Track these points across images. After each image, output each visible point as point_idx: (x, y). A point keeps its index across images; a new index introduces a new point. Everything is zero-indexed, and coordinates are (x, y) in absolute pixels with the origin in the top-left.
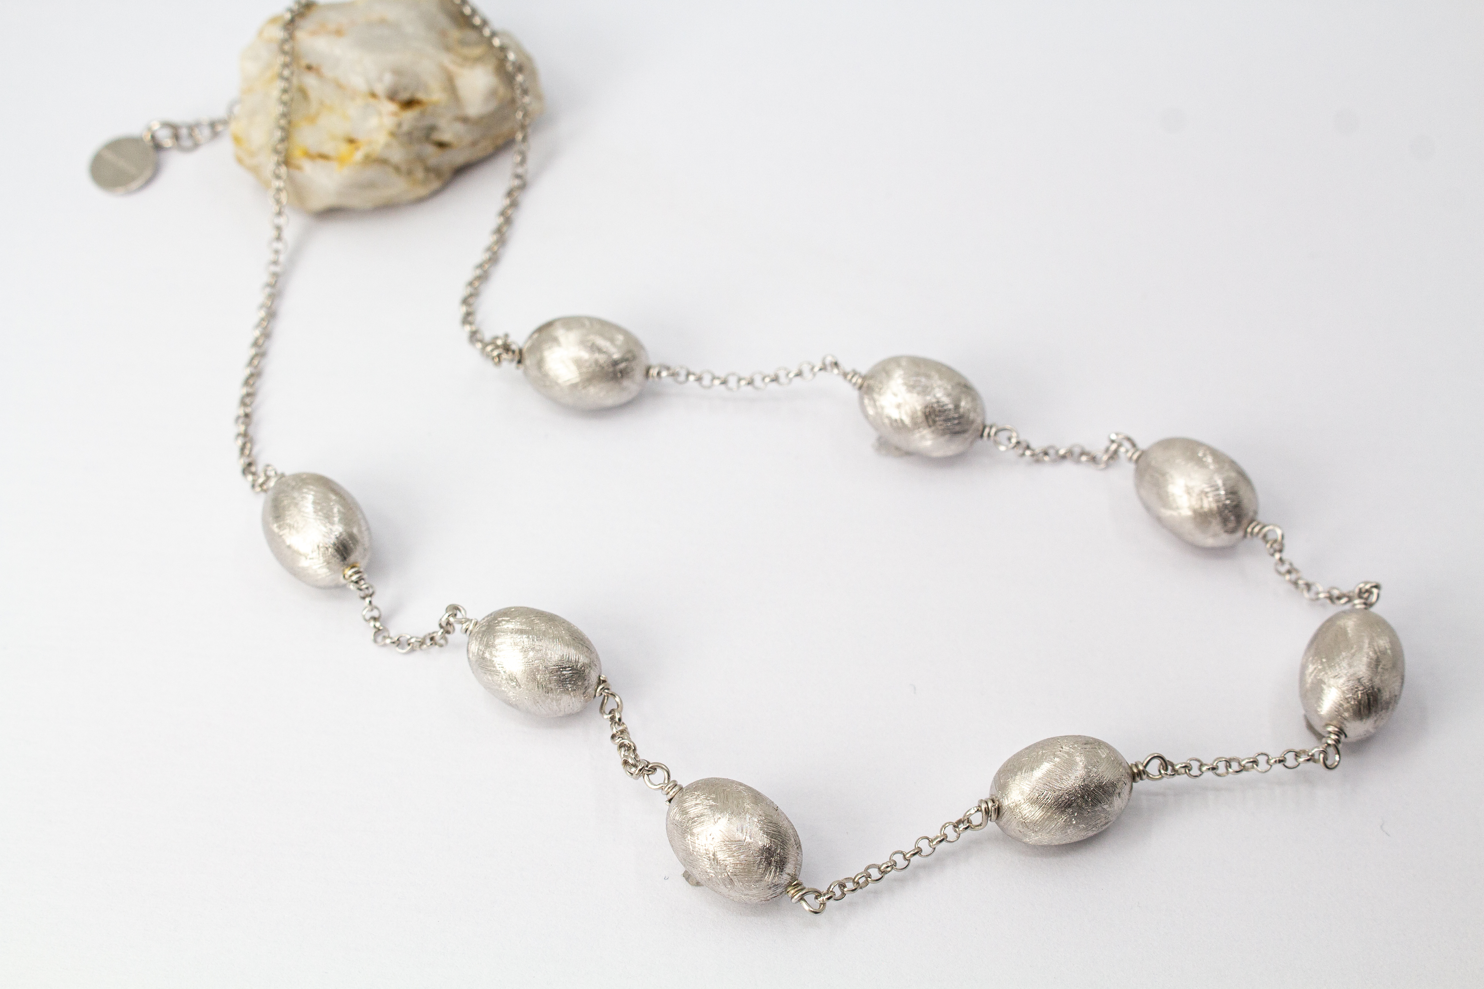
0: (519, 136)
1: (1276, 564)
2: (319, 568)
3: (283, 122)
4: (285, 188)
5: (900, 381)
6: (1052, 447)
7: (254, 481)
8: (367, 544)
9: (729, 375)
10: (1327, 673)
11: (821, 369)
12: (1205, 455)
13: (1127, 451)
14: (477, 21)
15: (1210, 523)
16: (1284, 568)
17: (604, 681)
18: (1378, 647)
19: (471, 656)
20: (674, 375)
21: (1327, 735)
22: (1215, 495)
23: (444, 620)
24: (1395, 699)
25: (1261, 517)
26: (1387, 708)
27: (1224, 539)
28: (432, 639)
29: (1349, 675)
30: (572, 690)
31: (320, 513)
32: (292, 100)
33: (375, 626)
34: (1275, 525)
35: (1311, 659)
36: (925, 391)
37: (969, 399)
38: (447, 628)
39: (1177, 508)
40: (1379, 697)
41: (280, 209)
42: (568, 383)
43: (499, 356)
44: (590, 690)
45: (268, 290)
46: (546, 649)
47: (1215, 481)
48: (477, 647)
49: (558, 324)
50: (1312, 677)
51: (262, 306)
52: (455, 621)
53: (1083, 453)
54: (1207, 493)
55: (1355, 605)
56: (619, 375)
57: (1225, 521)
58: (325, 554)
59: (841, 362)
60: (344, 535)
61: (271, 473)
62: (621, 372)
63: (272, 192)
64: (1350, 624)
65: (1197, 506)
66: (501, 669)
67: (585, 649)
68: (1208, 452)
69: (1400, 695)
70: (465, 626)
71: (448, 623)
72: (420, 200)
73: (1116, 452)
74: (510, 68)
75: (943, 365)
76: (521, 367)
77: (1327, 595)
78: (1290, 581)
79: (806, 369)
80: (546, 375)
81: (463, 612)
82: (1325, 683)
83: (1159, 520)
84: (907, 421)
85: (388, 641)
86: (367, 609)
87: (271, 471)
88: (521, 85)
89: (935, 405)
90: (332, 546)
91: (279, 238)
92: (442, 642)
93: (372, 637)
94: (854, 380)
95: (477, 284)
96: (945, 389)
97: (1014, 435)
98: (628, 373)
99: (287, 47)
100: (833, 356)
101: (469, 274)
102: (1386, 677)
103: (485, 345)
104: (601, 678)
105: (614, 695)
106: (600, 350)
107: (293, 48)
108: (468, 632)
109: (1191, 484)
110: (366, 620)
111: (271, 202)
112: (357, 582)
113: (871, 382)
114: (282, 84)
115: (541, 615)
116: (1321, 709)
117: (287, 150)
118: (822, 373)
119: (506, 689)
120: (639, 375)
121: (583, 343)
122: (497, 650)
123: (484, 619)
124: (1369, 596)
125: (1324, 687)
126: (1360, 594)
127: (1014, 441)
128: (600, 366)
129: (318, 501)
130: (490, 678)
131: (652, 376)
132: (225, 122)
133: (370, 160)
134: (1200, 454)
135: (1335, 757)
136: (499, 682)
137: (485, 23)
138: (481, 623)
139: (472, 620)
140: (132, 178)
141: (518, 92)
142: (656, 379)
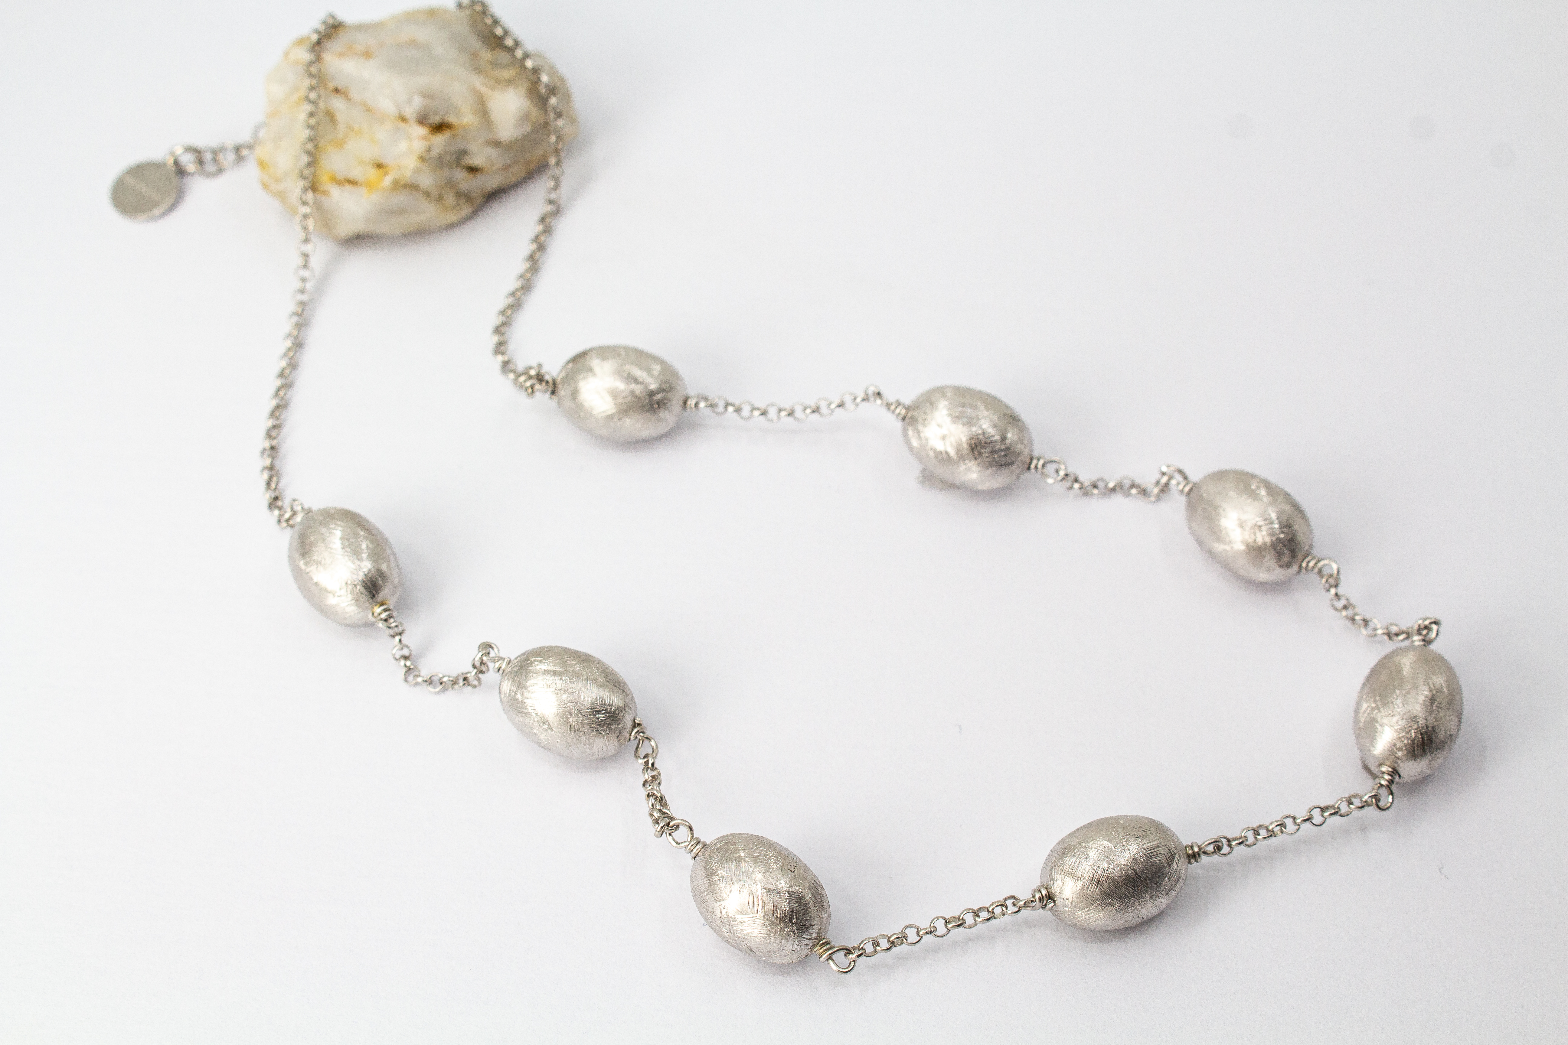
0: (553, 161)
1: (1332, 600)
2: (347, 606)
3: (310, 147)
4: (311, 214)
5: (945, 412)
6: (1101, 480)
7: (281, 516)
8: (396, 581)
9: (768, 406)
10: (1380, 712)
11: (863, 400)
12: (1258, 488)
13: (1178, 484)
14: (509, 42)
15: (1263, 557)
16: (1340, 604)
17: (639, 725)
18: (1434, 685)
19: (503, 696)
20: (712, 406)
21: (1381, 775)
22: (1269, 529)
23: (477, 659)
24: (1451, 738)
25: (1315, 552)
26: (1443, 748)
27: (1279, 574)
28: (465, 679)
29: (1402, 713)
30: (605, 734)
31: (349, 550)
32: (319, 124)
33: (405, 665)
34: (1330, 559)
35: (1365, 696)
36: (971, 422)
37: (1016, 430)
38: (481, 668)
39: (1230, 542)
40: (1434, 737)
41: (307, 236)
42: (604, 415)
43: (532, 386)
44: (625, 734)
45: (295, 319)
46: (579, 692)
47: (1269, 515)
48: (509, 688)
49: (593, 354)
50: (1365, 715)
51: (288, 336)
52: (488, 660)
53: (1133, 486)
54: (1260, 526)
55: (1413, 641)
56: (656, 406)
57: (1279, 555)
58: (353, 591)
59: (884, 392)
60: (373, 572)
61: (298, 508)
62: (658, 403)
63: (298, 219)
64: (1407, 662)
65: (1250, 540)
66: (532, 711)
67: (620, 692)
68: (1261, 485)
69: (1457, 735)
70: (497, 665)
71: (482, 663)
72: (451, 227)
73: (1167, 485)
74: (543, 90)
75: (989, 396)
76: (554, 397)
77: (1385, 631)
78: (1347, 617)
79: (848, 400)
80: (580, 407)
81: (496, 649)
82: (1377, 722)
83: (1212, 555)
84: (952, 453)
85: (420, 680)
86: (397, 648)
87: (297, 505)
88: (554, 108)
89: (981, 437)
90: (360, 583)
91: (305, 266)
92: (476, 683)
93: (403, 677)
94: (898, 411)
95: (509, 312)
96: (991, 420)
97: (1062, 467)
98: (664, 404)
99: (313, 70)
100: (876, 387)
101: (502, 302)
102: (1442, 716)
103: (518, 375)
104: (636, 721)
105: (649, 739)
106: (636, 381)
107: (320, 70)
108: (501, 671)
109: (1244, 517)
110: (397, 660)
111: (298, 228)
112: (386, 620)
113: (916, 413)
114: (309, 108)
115: (576, 655)
116: (1374, 749)
117: (314, 175)
118: (865, 403)
119: (538, 732)
120: (676, 406)
121: (618, 373)
122: (529, 692)
123: (516, 659)
124: (1427, 633)
125: (1377, 725)
126: (1419, 630)
127: (1062, 473)
128: (637, 396)
129: (345, 537)
130: (522, 720)
131: (690, 407)
132: (250, 147)
133: (399, 186)
134: (1254, 487)
135: (1388, 797)
136: (531, 724)
137: (517, 44)
138: (514, 662)
139: (504, 659)
140: (153, 205)
141: (552, 115)
142: (694, 410)
